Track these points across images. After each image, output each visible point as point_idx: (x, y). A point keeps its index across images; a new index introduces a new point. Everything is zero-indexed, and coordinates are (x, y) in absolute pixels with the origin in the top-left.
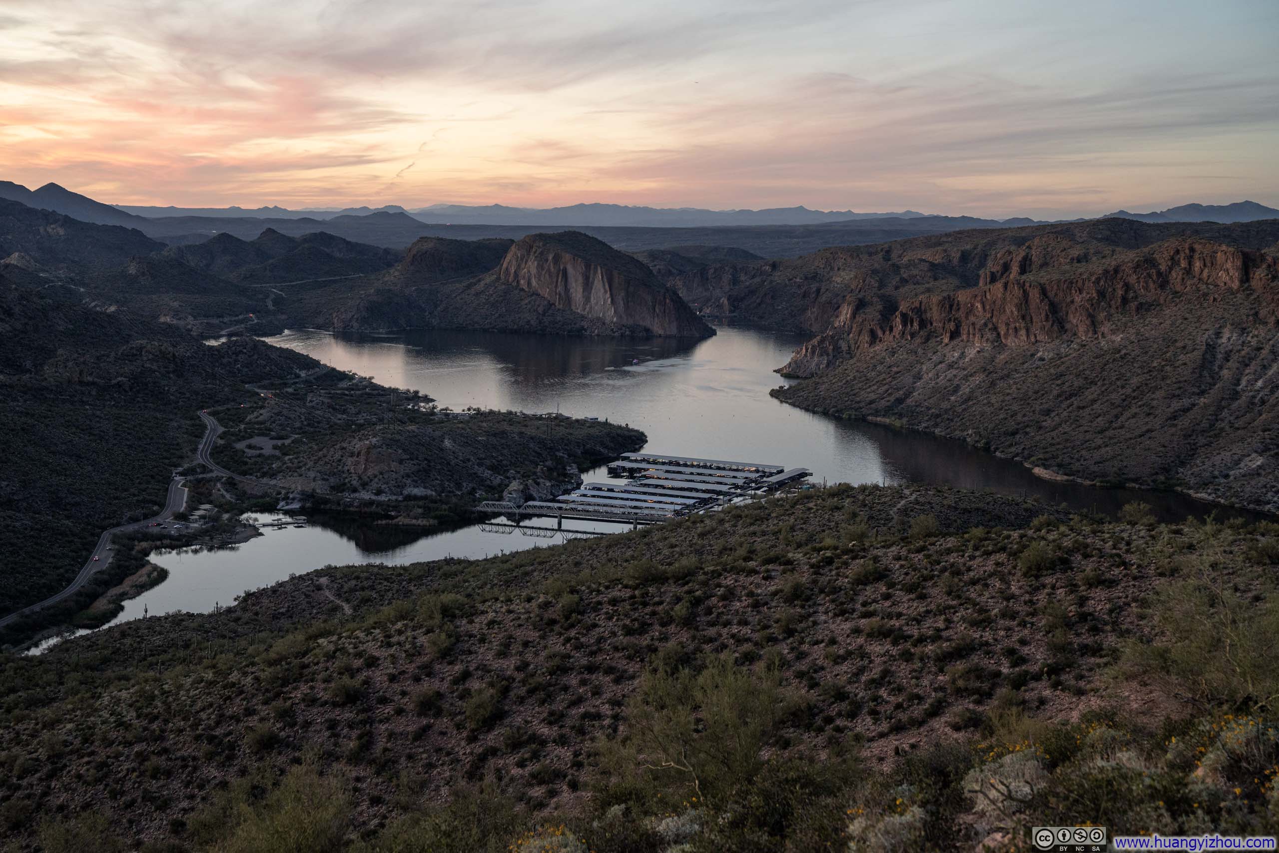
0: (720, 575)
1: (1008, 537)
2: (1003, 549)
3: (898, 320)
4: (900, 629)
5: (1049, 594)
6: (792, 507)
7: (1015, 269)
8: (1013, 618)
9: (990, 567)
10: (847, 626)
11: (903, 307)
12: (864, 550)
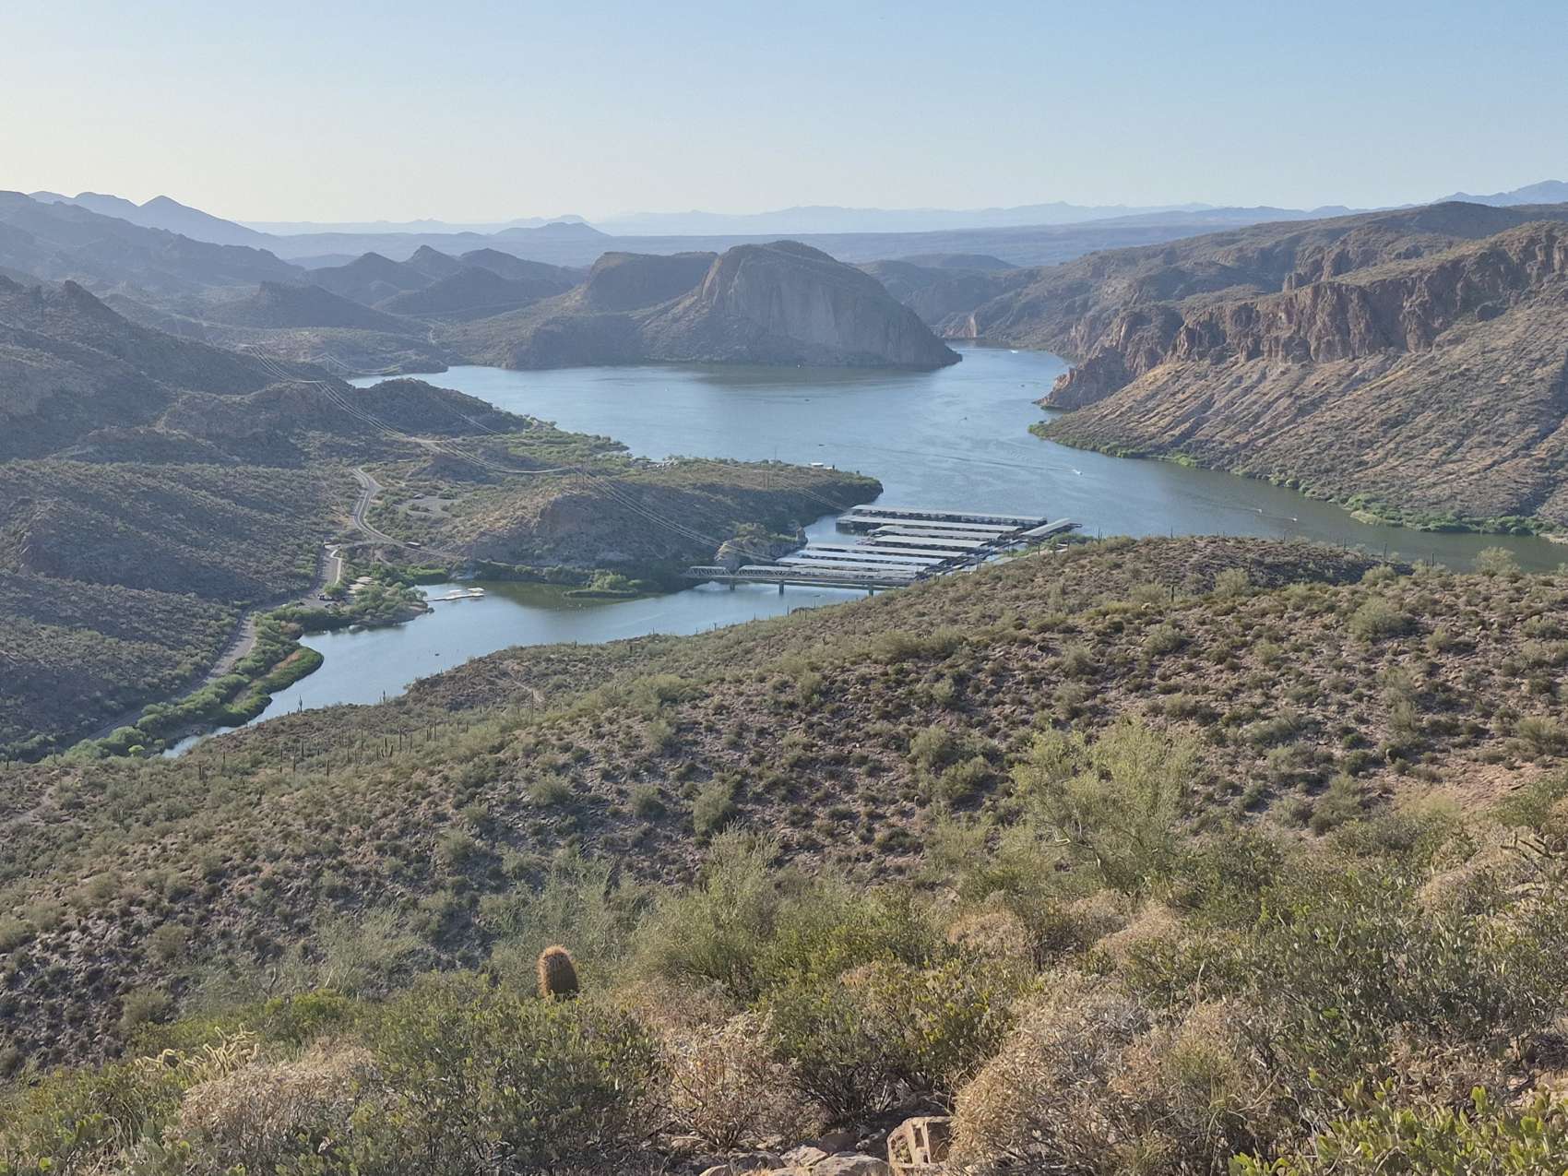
0: (987, 646)
1: (1336, 594)
2: (1331, 609)
3: (1183, 336)
4: (1208, 706)
5: (1391, 662)
6: (1062, 565)
7: (1327, 268)
8: (1347, 691)
9: (1316, 629)
10: (1143, 704)
11: (1189, 321)
12: (1160, 613)
